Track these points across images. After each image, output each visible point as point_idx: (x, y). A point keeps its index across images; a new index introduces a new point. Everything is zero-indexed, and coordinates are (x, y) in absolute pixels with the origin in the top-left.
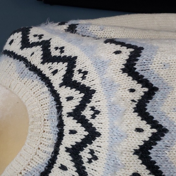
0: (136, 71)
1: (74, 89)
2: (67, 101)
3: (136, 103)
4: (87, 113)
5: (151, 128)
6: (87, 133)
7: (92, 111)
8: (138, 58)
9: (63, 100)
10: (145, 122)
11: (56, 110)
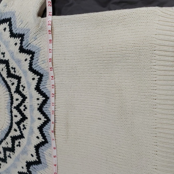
0: (40, 89)
1: (19, 95)
2: (16, 101)
3: (39, 105)
4: (22, 108)
5: (44, 118)
6: (21, 117)
7: (24, 107)
8: (41, 82)
9: (14, 100)
10: (42, 115)
11: (10, 105)
